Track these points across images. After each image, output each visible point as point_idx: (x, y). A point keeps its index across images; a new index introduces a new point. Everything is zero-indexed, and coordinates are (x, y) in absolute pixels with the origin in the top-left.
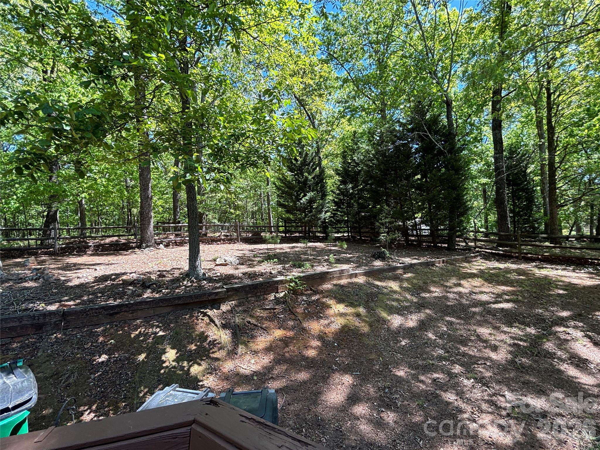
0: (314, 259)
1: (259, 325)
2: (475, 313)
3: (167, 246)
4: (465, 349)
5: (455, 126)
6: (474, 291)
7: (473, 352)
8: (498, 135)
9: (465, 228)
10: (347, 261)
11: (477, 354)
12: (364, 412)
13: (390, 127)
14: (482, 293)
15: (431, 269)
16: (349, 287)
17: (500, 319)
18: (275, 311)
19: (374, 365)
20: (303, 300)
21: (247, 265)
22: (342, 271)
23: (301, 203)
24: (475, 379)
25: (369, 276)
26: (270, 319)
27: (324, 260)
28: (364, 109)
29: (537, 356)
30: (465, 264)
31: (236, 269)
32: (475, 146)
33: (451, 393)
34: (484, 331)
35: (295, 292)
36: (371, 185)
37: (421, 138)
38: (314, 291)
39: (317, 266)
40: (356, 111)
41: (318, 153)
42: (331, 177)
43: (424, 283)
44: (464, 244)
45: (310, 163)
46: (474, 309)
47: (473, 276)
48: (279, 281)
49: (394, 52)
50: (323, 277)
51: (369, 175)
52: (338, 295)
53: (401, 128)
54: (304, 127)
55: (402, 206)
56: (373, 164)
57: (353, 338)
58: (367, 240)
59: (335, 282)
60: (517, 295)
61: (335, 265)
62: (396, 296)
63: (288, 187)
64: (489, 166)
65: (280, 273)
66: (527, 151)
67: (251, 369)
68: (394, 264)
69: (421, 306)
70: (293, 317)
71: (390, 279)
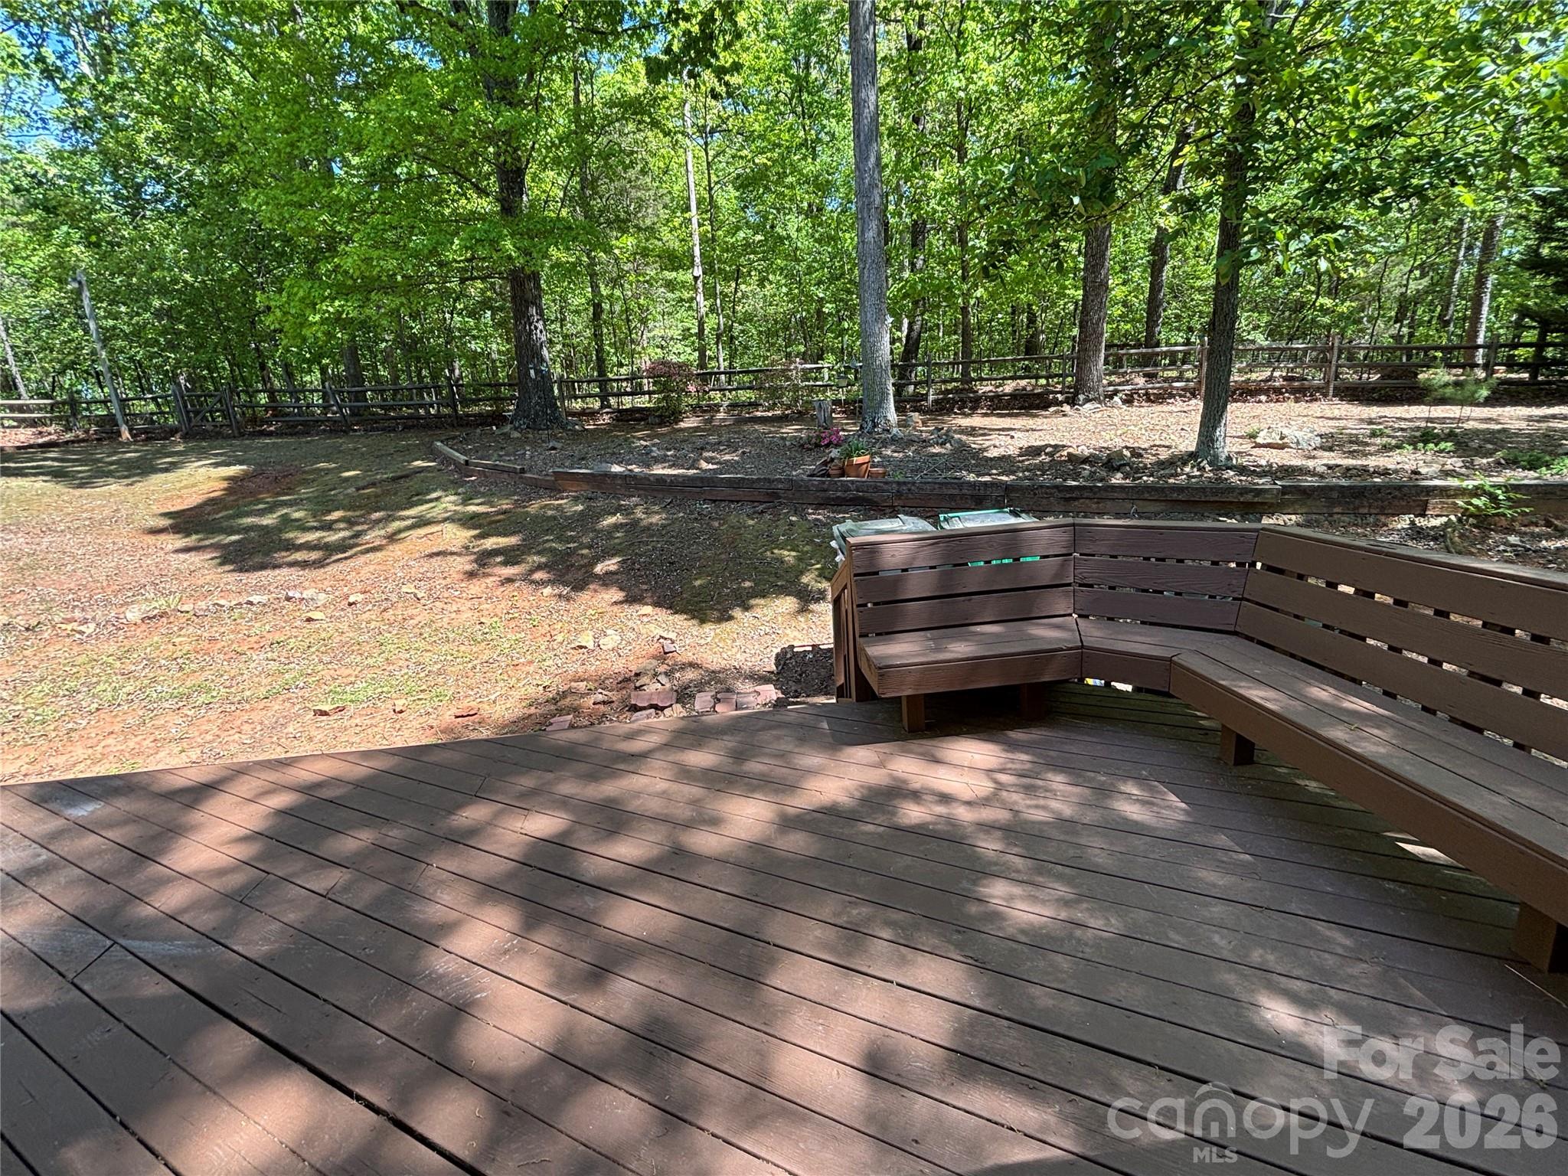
3: (1129, 401)
20: (1506, 543)
21: (1344, 452)
31: (1309, 458)
35: (1482, 521)
38: (1555, 529)
65: (1448, 474)
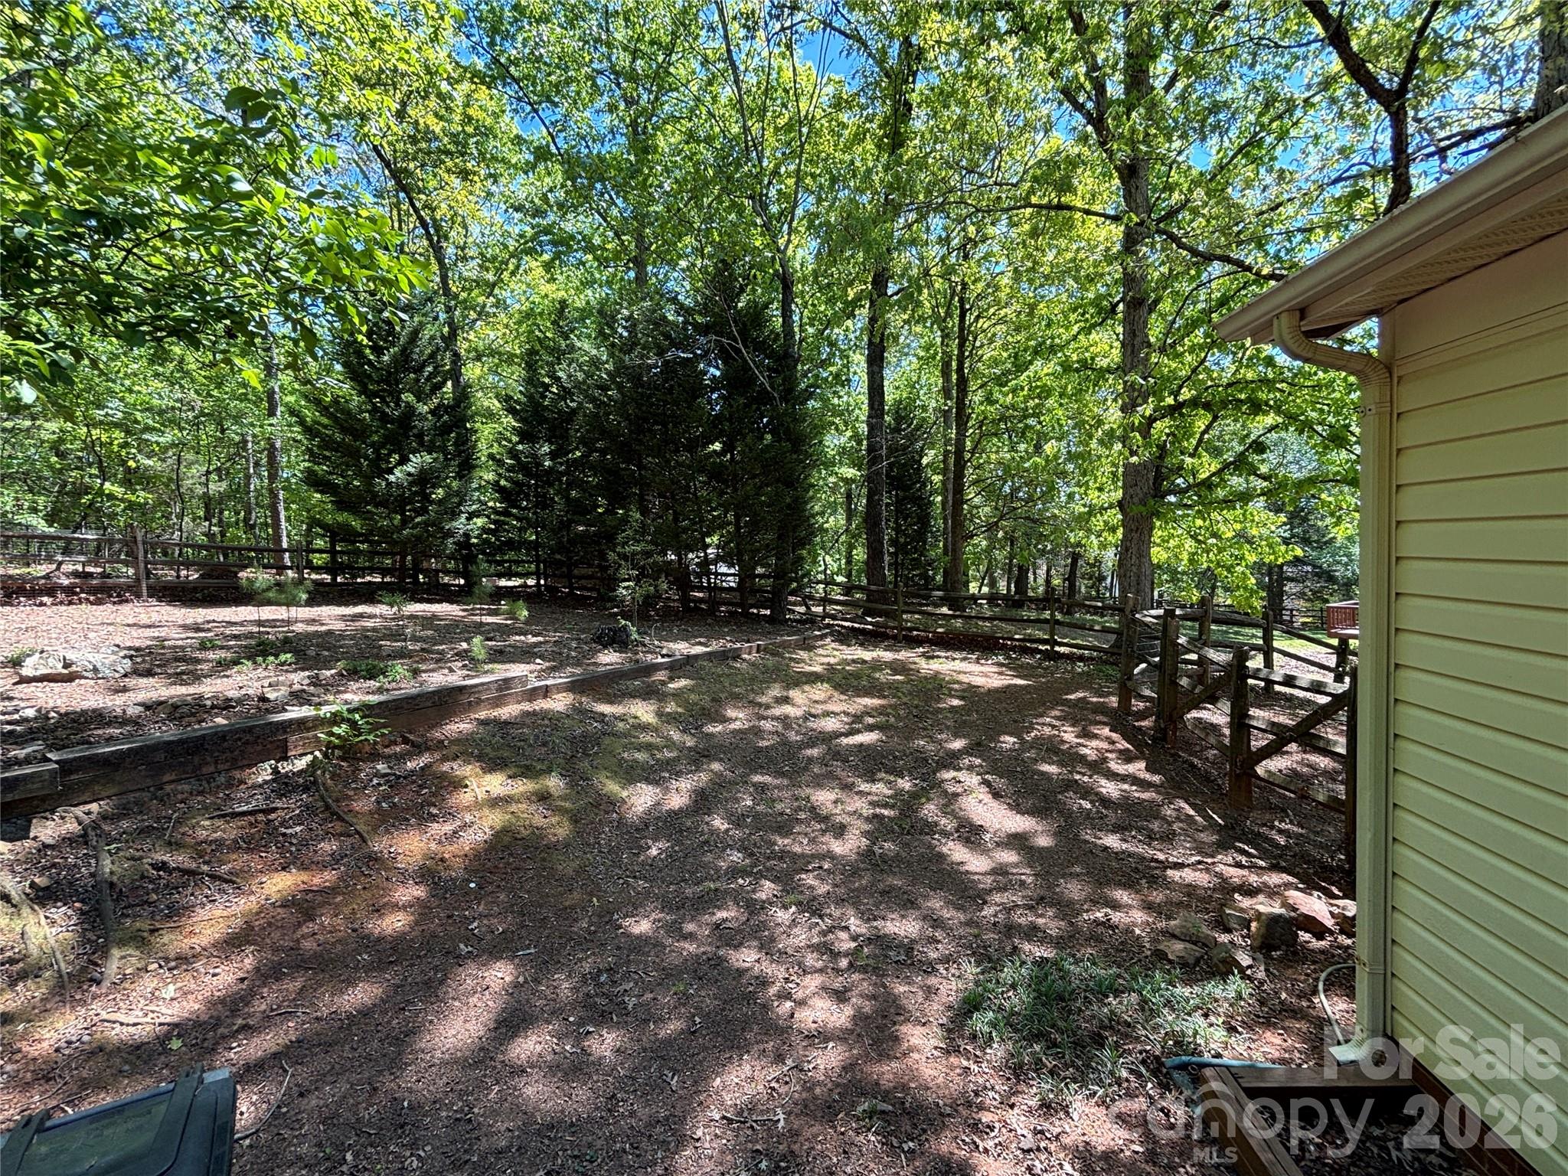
0: (423, 650)
1: (205, 868)
2: (810, 760)
4: (786, 841)
5: (797, 337)
6: (813, 711)
7: (799, 846)
8: (877, 377)
9: (807, 574)
10: (526, 654)
11: (808, 850)
12: (539, 1048)
13: (655, 311)
14: (827, 714)
15: (731, 667)
16: (523, 725)
17: (856, 768)
18: (273, 816)
19: (576, 920)
20: (377, 774)
21: (169, 676)
22: (507, 682)
23: (389, 484)
24: (799, 904)
25: (582, 692)
26: (250, 844)
27: (456, 654)
28: (590, 248)
29: (908, 833)
30: (801, 653)
31: (117, 691)
32: (835, 393)
33: (749, 947)
34: (824, 797)
35: (350, 752)
36: (603, 452)
37: (725, 355)
38: (413, 745)
39: (433, 671)
40: (569, 247)
41: (451, 339)
42: (490, 415)
43: (713, 700)
44: (802, 609)
45: (423, 366)
46: (809, 752)
47: (813, 678)
48: (291, 722)
49: (673, 119)
50: (449, 701)
51: (597, 425)
52: (488, 750)
53: (681, 319)
54: (386, 248)
55: (676, 514)
56: (610, 398)
57: (524, 860)
58: (590, 598)
59: (483, 715)
60: (888, 715)
61: (487, 667)
62: (646, 738)
63: (344, 430)
64: (859, 443)
65: (299, 697)
66: (924, 419)
67: (162, 1020)
68: (650, 657)
69: (699, 757)
70: (339, 827)
71: (634, 697)
